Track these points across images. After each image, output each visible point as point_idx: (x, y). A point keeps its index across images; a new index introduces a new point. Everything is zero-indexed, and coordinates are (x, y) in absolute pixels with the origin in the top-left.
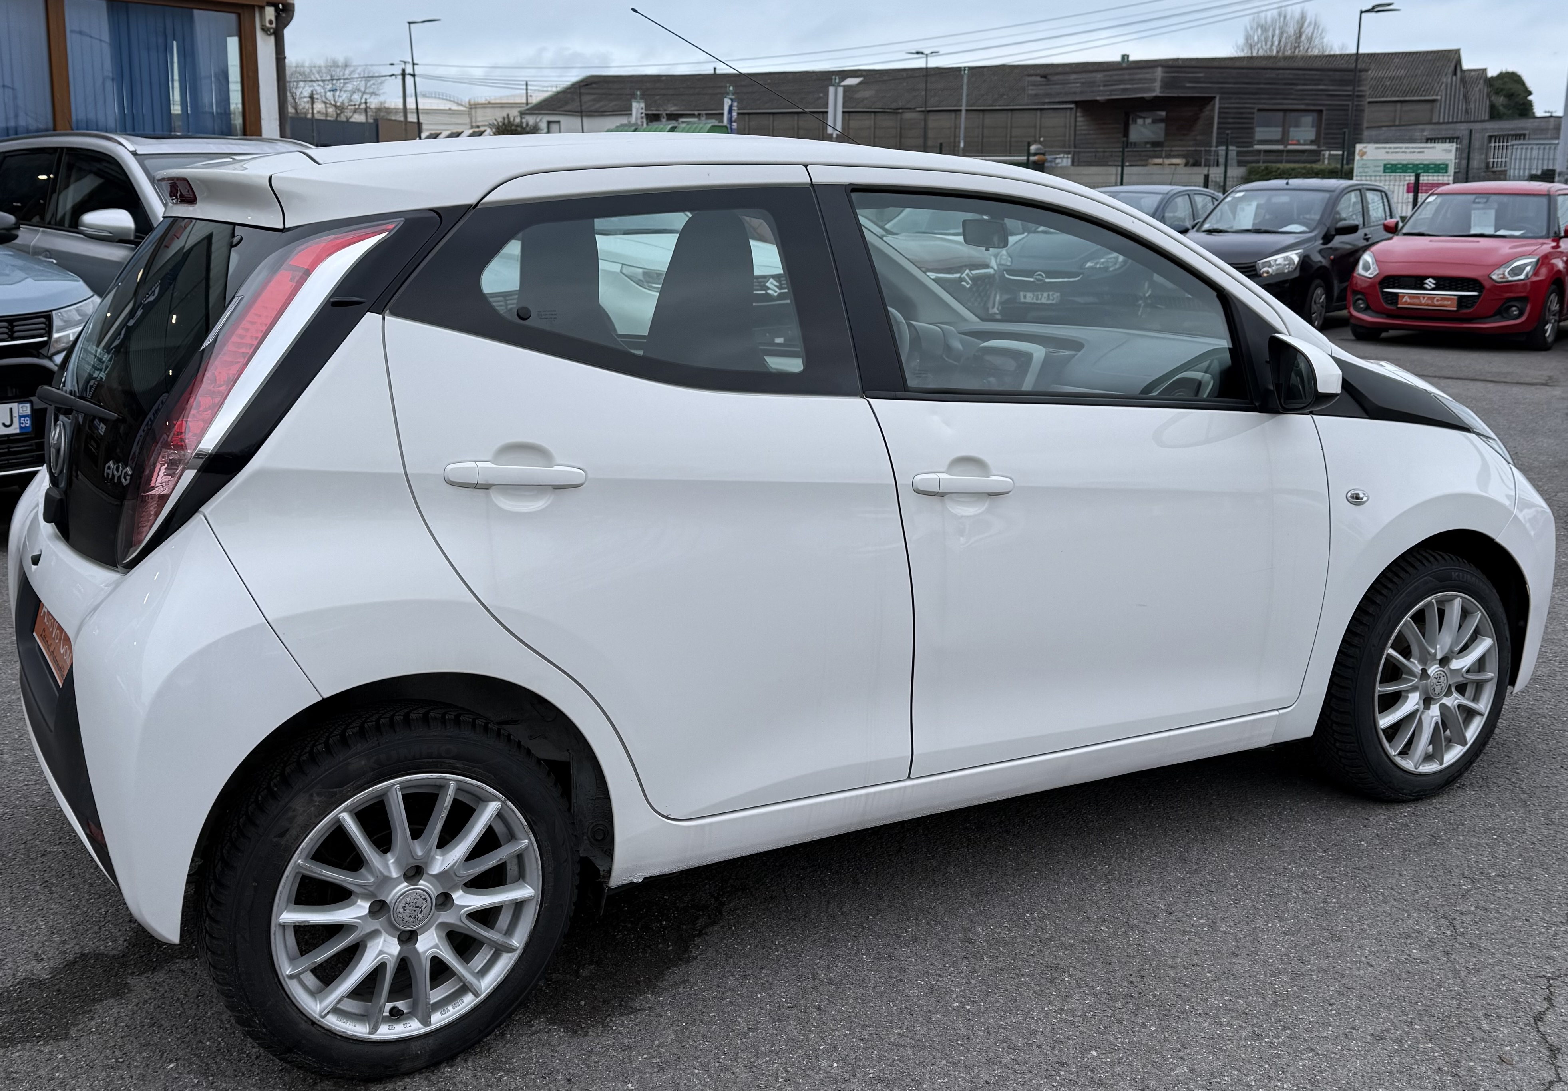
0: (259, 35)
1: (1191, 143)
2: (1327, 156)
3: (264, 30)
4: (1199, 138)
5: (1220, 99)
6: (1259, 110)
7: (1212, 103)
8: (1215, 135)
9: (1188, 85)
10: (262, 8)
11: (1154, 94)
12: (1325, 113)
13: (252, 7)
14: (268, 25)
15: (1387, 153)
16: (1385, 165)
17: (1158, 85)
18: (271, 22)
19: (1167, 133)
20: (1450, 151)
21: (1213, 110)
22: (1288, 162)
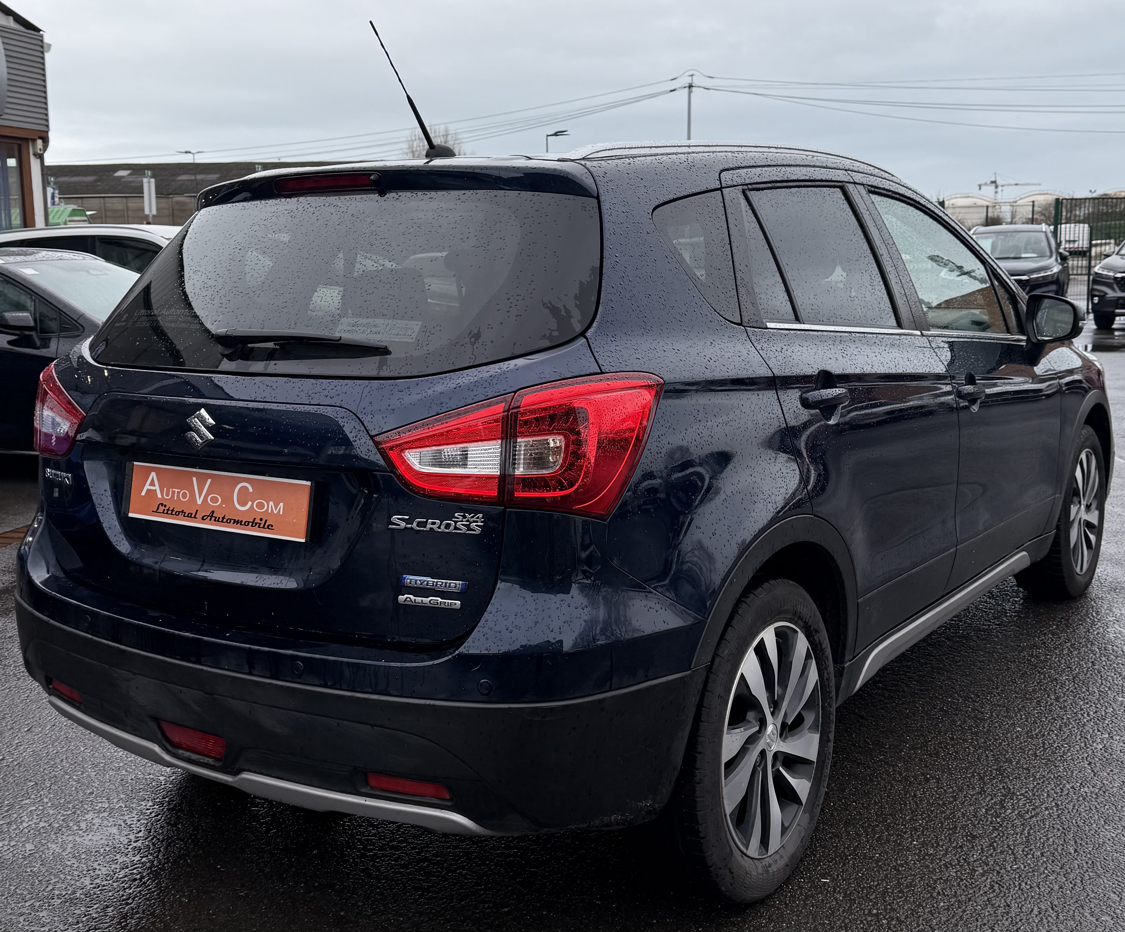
0: (32, 158)
3: (35, 155)
10: (34, 140)
13: (27, 140)
14: (39, 152)
18: (40, 150)
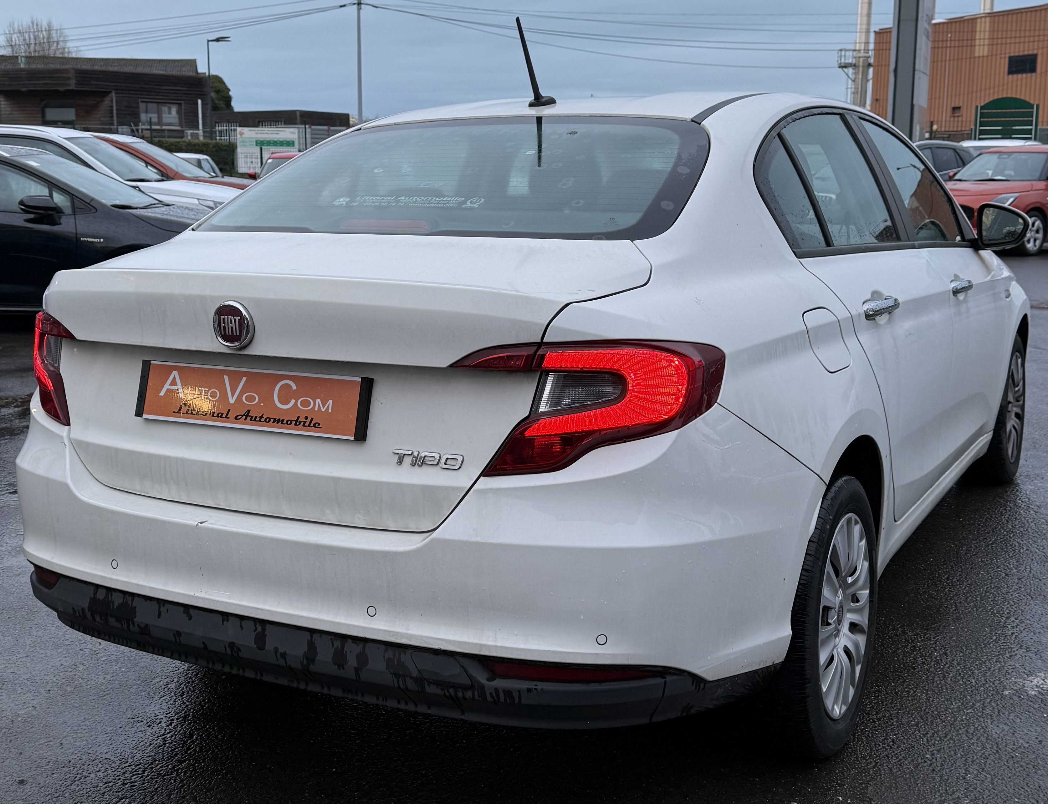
1: (97, 122)
2: (189, 134)
4: (102, 119)
5: (116, 93)
6: (142, 102)
7: (110, 95)
8: (115, 118)
9: (93, 83)
11: (71, 88)
12: (183, 105)
15: (257, 133)
16: (256, 141)
17: (73, 82)
19: (77, 115)
20: (294, 133)
21: (112, 101)
22: (169, 137)
